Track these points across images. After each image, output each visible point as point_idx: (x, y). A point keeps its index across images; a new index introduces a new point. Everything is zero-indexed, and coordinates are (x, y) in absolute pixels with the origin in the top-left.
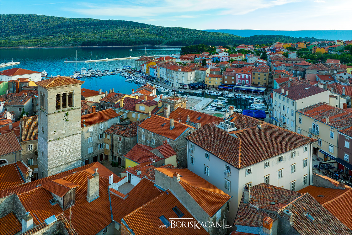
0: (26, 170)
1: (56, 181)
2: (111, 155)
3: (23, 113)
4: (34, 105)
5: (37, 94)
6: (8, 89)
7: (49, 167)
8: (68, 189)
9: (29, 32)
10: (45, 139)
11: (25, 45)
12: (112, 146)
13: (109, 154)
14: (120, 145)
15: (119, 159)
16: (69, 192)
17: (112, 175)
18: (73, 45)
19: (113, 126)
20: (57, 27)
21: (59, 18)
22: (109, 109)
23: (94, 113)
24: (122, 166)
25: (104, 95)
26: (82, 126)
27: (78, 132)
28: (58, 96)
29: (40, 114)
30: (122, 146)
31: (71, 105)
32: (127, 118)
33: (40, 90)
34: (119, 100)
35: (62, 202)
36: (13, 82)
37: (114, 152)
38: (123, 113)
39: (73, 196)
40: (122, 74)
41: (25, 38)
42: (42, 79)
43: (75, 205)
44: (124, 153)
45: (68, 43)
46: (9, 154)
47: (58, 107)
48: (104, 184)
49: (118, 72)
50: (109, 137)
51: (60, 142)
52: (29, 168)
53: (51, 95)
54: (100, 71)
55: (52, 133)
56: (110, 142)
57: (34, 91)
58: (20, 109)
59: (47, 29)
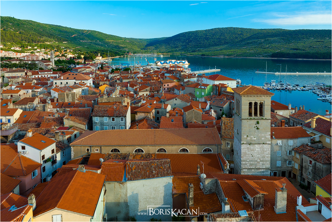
0: (225, 163)
1: (249, 182)
2: (300, 175)
3: (223, 114)
4: (231, 108)
5: (233, 99)
6: (213, 91)
7: (243, 166)
8: (258, 193)
9: (227, 43)
10: (240, 140)
11: (224, 55)
12: (301, 167)
13: (298, 174)
14: (311, 168)
15: (309, 183)
16: (258, 196)
17: (301, 197)
18: (263, 56)
19: (303, 145)
20: (249, 38)
21: (251, 29)
22: (298, 126)
23: (283, 127)
24: (312, 192)
25: (294, 111)
26: (272, 137)
27: (268, 142)
28: (250, 104)
29: (235, 117)
30: (312, 170)
31: (261, 114)
32: (320, 142)
33: (235, 96)
34: (310, 120)
35: (252, 202)
36: (216, 86)
37: (304, 174)
38: (315, 134)
39: (262, 201)
40: (314, 91)
41: (225, 49)
42: (237, 87)
43: (263, 209)
44: (314, 178)
45: (259, 54)
46: (213, 145)
47: (250, 114)
48: (291, 202)
49: (310, 88)
50: (298, 156)
51: (252, 147)
52: (227, 162)
53: (245, 101)
54: (289, 85)
55: (245, 137)
56: (299, 162)
57: (231, 96)
58: (221, 110)
59: (241, 41)
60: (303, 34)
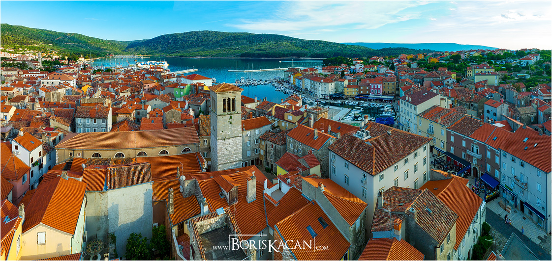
0: (203, 161)
1: (224, 176)
2: (265, 160)
3: (200, 112)
4: (207, 106)
5: (209, 97)
6: (191, 90)
7: (219, 162)
8: (232, 187)
9: (203, 45)
10: (216, 136)
11: (201, 56)
12: (266, 152)
13: (264, 160)
14: (272, 152)
15: (272, 165)
16: (233, 189)
17: (266, 180)
18: (234, 56)
19: (266, 133)
20: (223, 40)
21: (223, 33)
22: (263, 116)
23: (251, 119)
24: (274, 173)
25: (259, 103)
26: (243, 130)
27: (239, 135)
28: (224, 100)
29: (211, 114)
30: (273, 153)
31: (234, 109)
32: (278, 126)
33: (211, 94)
34: (271, 109)
35: (228, 197)
36: (194, 85)
37: (268, 158)
38: (274, 121)
39: (236, 194)
40: (273, 84)
41: (202, 50)
42: (213, 85)
43: (237, 202)
44: (275, 160)
45: (231, 55)
46: (191, 144)
47: (224, 110)
48: (260, 187)
49: (270, 82)
50: (263, 143)
51: (226, 141)
52: (205, 160)
53: (220, 98)
54: (255, 81)
55: (221, 132)
56: (264, 148)
57: (207, 94)
58: (198, 108)
59: (216, 43)
60: (265, 38)
